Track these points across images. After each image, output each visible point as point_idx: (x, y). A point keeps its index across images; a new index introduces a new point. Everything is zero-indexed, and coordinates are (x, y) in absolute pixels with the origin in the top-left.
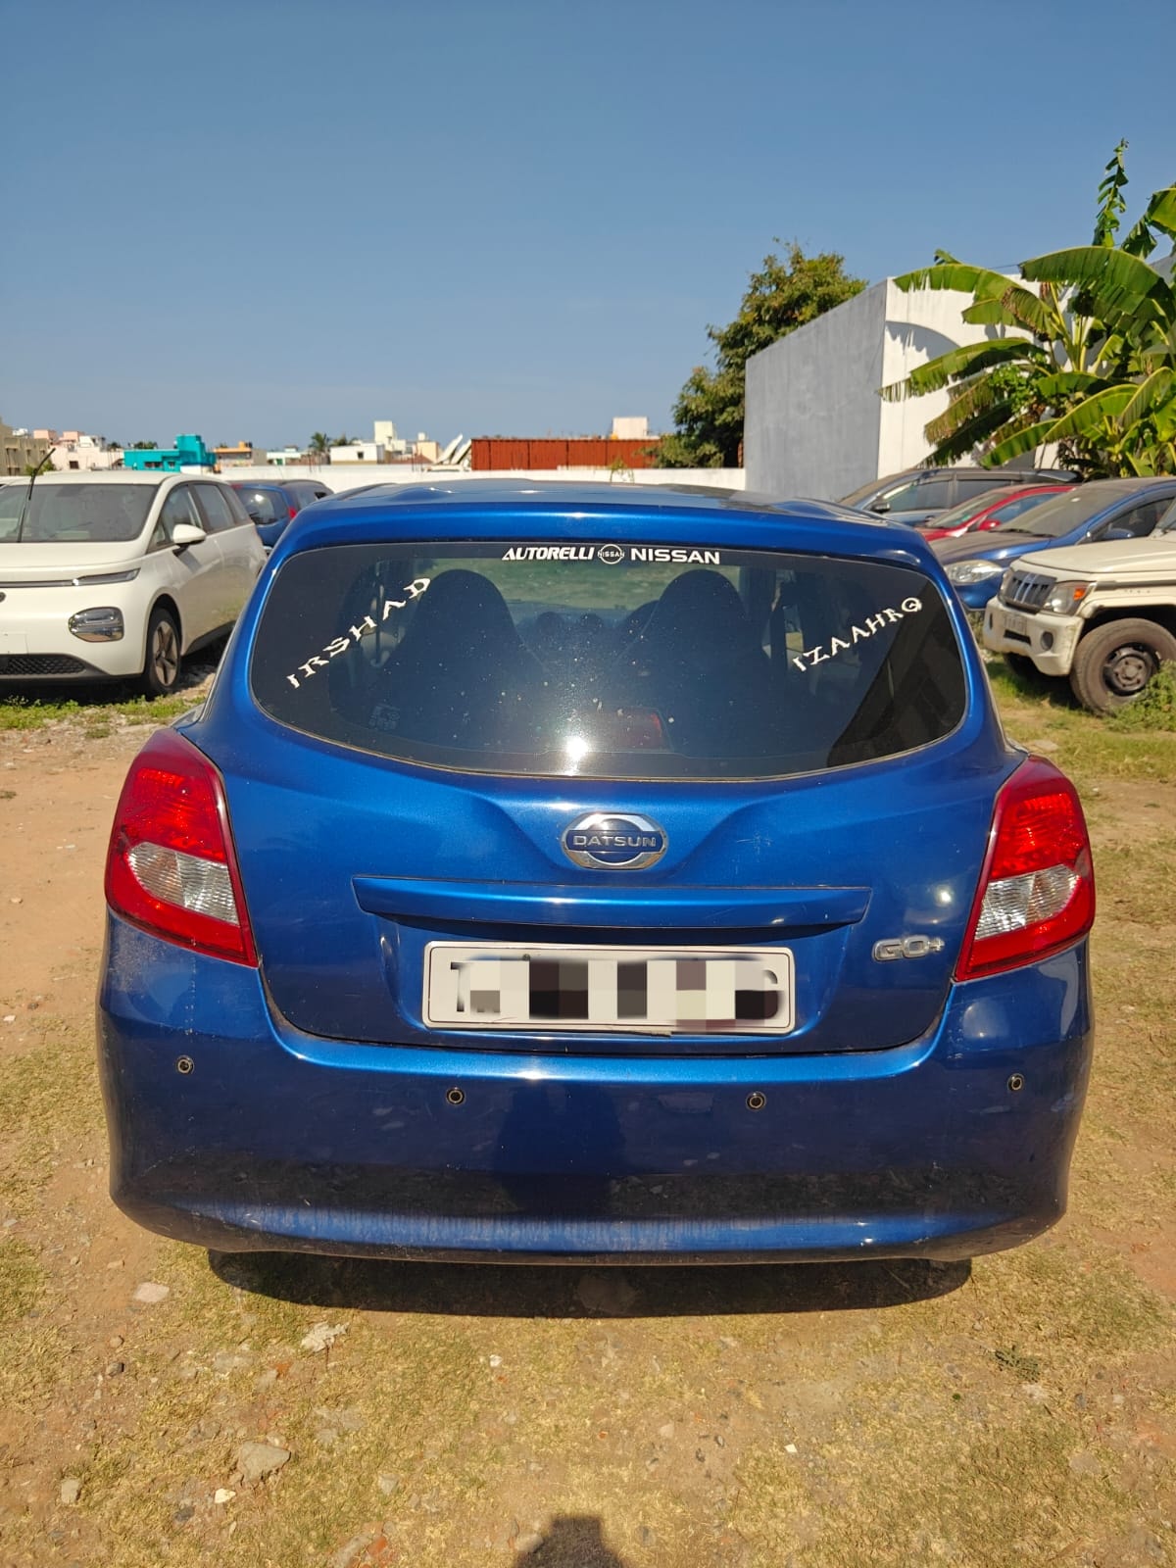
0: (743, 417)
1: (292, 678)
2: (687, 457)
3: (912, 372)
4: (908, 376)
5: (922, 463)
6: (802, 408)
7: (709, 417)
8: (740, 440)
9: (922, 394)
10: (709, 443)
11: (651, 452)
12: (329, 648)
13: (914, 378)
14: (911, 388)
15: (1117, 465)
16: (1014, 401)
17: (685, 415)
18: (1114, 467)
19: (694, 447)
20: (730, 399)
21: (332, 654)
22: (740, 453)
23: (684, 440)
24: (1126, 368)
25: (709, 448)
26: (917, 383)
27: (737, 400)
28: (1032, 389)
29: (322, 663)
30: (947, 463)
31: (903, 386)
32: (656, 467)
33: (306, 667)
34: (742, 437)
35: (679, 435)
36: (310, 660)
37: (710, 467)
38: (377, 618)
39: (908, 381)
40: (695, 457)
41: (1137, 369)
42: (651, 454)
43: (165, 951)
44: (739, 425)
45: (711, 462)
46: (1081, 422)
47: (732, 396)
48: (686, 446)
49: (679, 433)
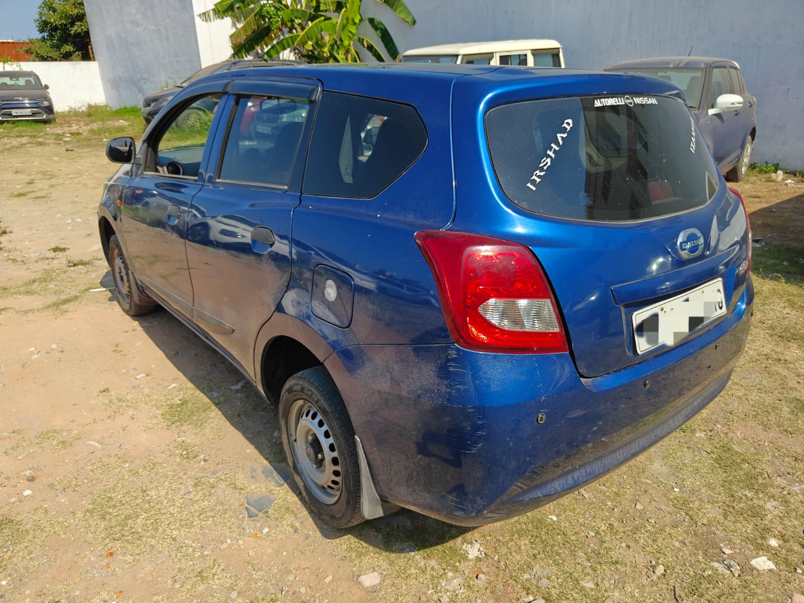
0: (88, 29)
1: (529, 185)
2: (56, 54)
3: (215, 5)
4: (214, 7)
5: (230, 58)
6: (135, 23)
7: (64, 28)
8: (89, 43)
9: (223, 18)
10: (68, 45)
11: (27, 50)
12: (542, 165)
13: (217, 9)
14: (216, 13)
15: (327, 58)
16: (272, 23)
17: (44, 26)
18: (326, 59)
19: (58, 47)
20: (76, 17)
21: (545, 168)
22: (90, 52)
23: (49, 43)
24: (319, 8)
25: (68, 48)
26: (219, 11)
27: (81, 17)
28: (279, 17)
29: (542, 174)
30: (243, 57)
31: (211, 12)
32: (34, 61)
33: (534, 177)
34: (90, 41)
35: (44, 39)
36: (535, 173)
37: (73, 60)
38: (557, 144)
39: (214, 10)
40: (61, 53)
41: (325, 9)
42: (27, 52)
43: (515, 360)
44: (87, 34)
45: (73, 57)
46: (311, 36)
47: (77, 14)
48: (53, 46)
49: (44, 38)
